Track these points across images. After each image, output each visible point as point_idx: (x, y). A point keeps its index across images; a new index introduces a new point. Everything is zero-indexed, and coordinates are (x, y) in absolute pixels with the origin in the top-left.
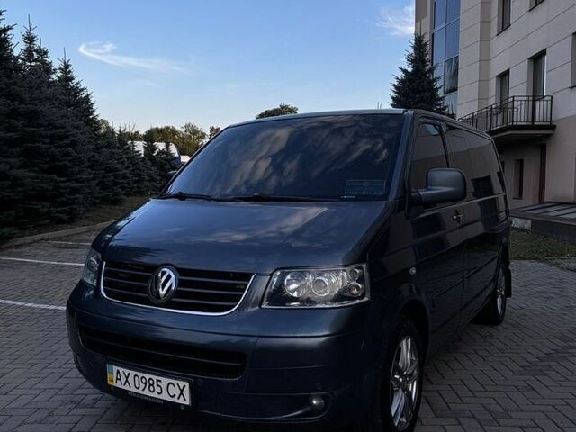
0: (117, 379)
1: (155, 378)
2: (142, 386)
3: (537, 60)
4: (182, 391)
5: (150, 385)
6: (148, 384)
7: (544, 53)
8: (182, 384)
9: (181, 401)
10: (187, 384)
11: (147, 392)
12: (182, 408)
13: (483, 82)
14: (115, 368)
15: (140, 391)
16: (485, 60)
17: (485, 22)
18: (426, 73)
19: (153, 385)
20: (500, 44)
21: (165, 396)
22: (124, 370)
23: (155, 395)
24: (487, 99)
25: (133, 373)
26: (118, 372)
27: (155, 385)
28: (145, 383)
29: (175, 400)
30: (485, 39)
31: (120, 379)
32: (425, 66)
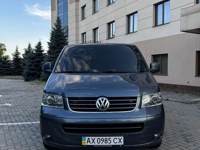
0: (88, 142)
1: (108, 138)
2: (101, 142)
3: (95, 30)
4: (120, 140)
5: (105, 141)
6: (104, 141)
7: (98, 28)
8: (120, 138)
9: (120, 144)
10: (123, 137)
11: (104, 144)
12: (121, 146)
13: (77, 35)
14: (87, 138)
15: (100, 144)
16: (77, 28)
17: (77, 16)
18: (62, 30)
19: (107, 141)
20: (82, 23)
21: (113, 144)
22: (92, 137)
23: (108, 144)
24: (79, 41)
25: (96, 138)
26: (89, 139)
27: (108, 140)
28: (103, 141)
29: (117, 144)
30: (77, 21)
31: (90, 142)
32: (61, 28)
